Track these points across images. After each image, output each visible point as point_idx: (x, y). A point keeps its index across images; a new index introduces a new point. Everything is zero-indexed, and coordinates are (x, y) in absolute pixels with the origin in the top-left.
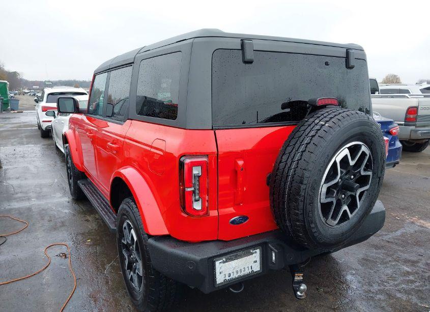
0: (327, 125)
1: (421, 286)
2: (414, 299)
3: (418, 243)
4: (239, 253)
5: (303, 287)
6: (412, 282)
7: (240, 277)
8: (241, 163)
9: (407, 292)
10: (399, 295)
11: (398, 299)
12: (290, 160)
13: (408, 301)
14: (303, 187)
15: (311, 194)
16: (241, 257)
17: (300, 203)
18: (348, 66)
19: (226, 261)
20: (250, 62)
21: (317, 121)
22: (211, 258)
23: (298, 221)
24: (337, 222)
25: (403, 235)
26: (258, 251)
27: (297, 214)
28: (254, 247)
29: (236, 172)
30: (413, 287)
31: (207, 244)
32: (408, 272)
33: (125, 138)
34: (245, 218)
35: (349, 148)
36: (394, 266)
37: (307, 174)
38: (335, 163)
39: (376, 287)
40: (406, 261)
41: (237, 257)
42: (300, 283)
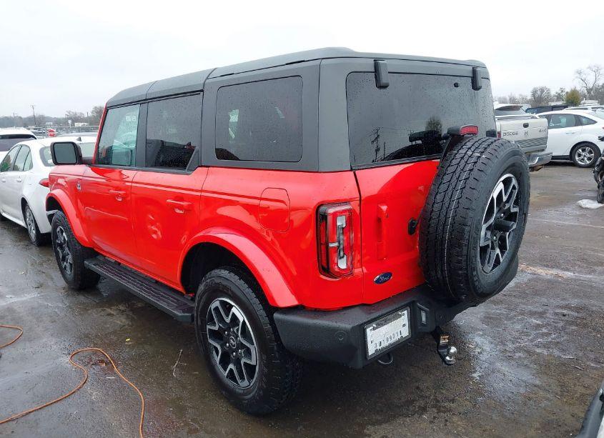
0: (483, 156)
1: (558, 337)
2: (556, 353)
3: (536, 293)
4: (389, 317)
5: (453, 350)
6: (548, 334)
7: (391, 345)
8: (384, 208)
9: (546, 346)
10: (538, 350)
11: (538, 354)
12: (447, 199)
13: (551, 355)
14: (467, 229)
15: (476, 236)
16: (390, 320)
17: (464, 247)
18: (475, 86)
19: (377, 328)
20: (385, 87)
21: (470, 153)
22: (362, 324)
23: (461, 269)
24: (491, 268)
25: (517, 286)
26: (406, 312)
27: (459, 262)
28: (402, 308)
29: (379, 220)
30: (550, 340)
31: (353, 310)
32: (539, 325)
33: (201, 191)
34: (388, 275)
35: (503, 182)
36: (522, 320)
37: (471, 214)
38: (493, 198)
39: (510, 346)
40: (532, 314)
41: (386, 322)
42: (447, 347)
